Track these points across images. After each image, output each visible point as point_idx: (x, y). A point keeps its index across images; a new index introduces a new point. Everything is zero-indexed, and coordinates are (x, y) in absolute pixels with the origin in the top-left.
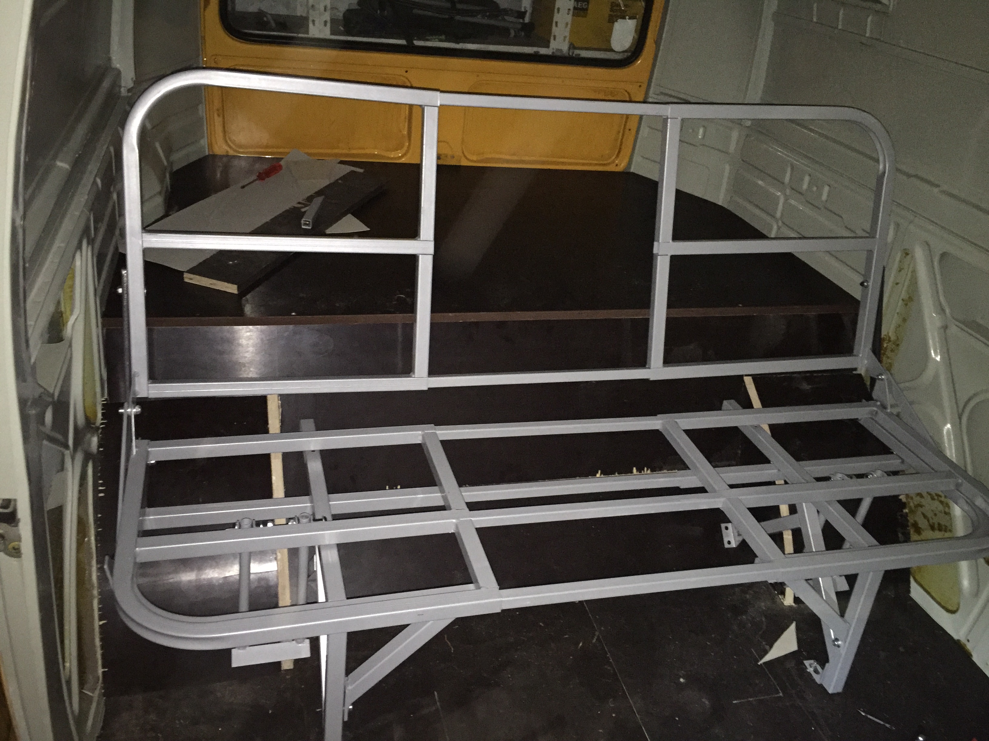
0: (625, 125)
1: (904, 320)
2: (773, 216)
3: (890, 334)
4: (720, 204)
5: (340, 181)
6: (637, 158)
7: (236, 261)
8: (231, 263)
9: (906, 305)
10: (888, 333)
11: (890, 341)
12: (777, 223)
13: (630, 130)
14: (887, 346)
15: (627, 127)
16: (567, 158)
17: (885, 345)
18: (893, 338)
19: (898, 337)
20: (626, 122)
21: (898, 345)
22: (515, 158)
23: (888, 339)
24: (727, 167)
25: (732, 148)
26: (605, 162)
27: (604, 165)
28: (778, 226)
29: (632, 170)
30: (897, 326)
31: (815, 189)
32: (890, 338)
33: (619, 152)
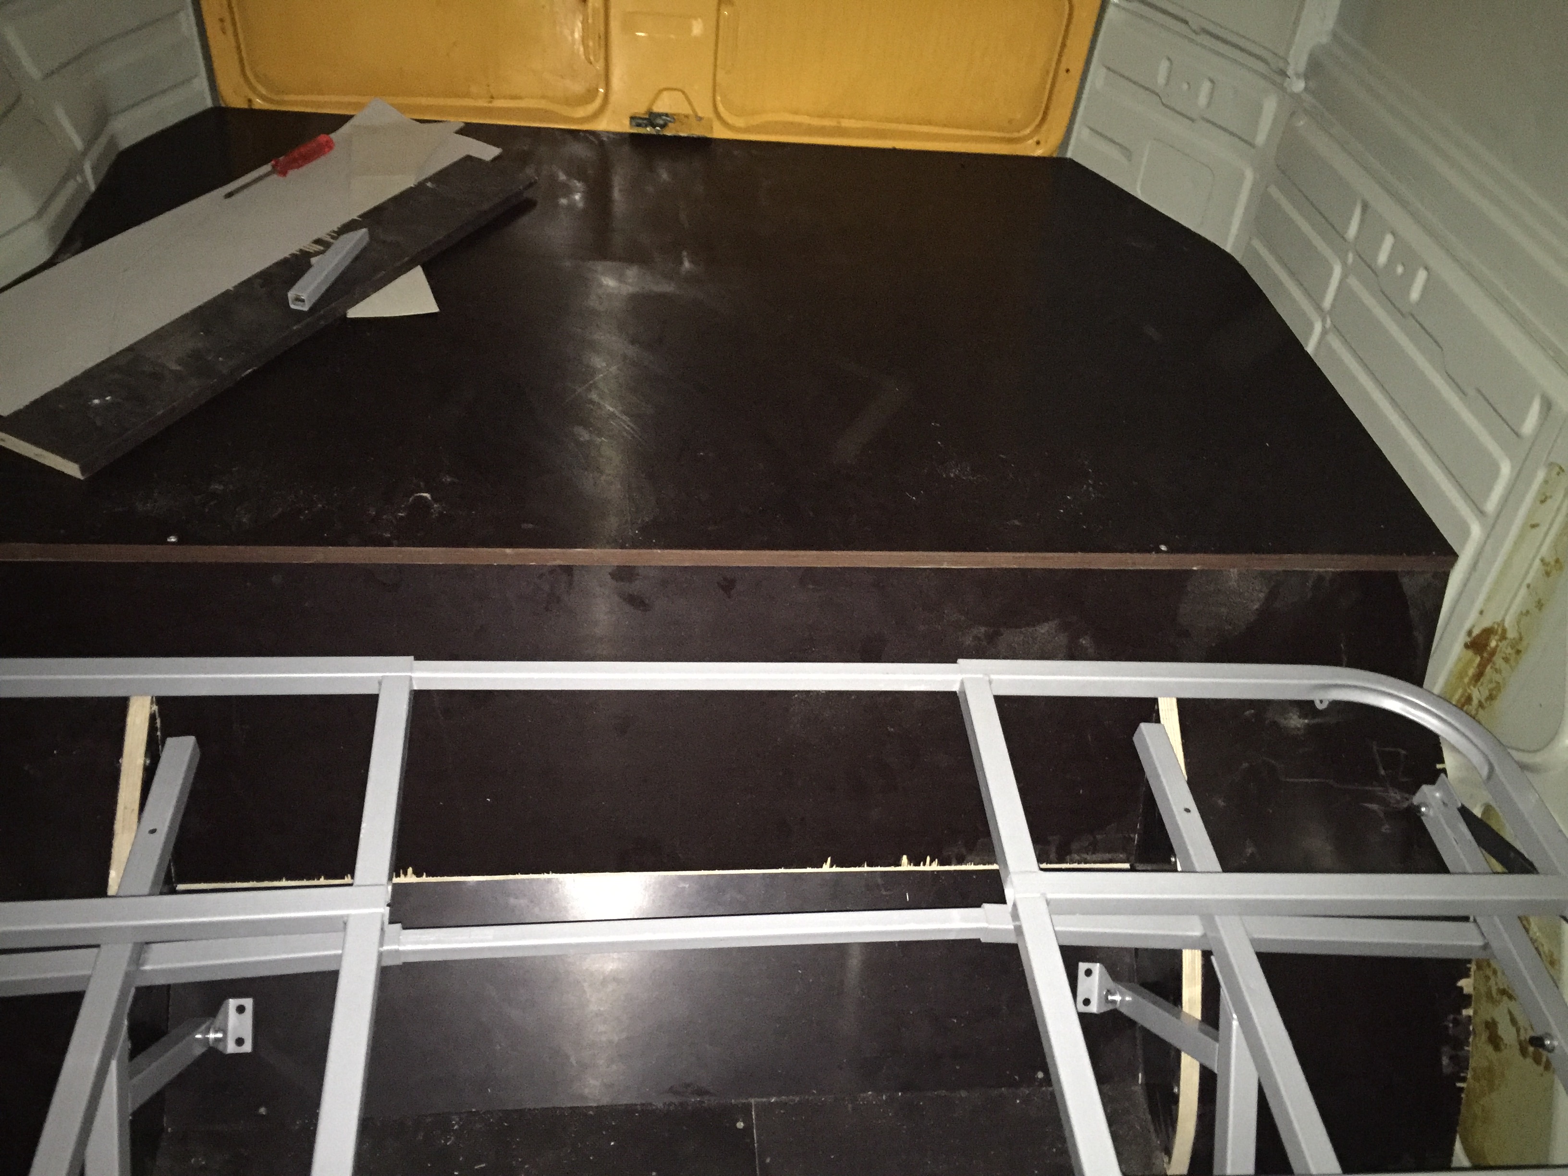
0: (1059, 61)
1: (1540, 605)
2: (1319, 308)
3: (1507, 624)
4: (1228, 249)
5: (429, 184)
6: (1080, 132)
7: (108, 398)
8: (96, 401)
9: (1548, 574)
10: (1503, 620)
11: (1503, 637)
12: (1324, 321)
13: (1068, 71)
14: (1497, 646)
15: (1063, 66)
16: (936, 125)
17: (1493, 644)
18: (1511, 634)
19: (1520, 634)
20: (1060, 55)
21: (1518, 652)
22: (827, 123)
23: (1500, 631)
24: (1249, 175)
25: (1260, 139)
26: (1016, 135)
27: (1010, 141)
28: (1324, 327)
29: (1069, 155)
30: (1524, 611)
31: (1400, 270)
32: (1504, 631)
33: (1043, 119)
